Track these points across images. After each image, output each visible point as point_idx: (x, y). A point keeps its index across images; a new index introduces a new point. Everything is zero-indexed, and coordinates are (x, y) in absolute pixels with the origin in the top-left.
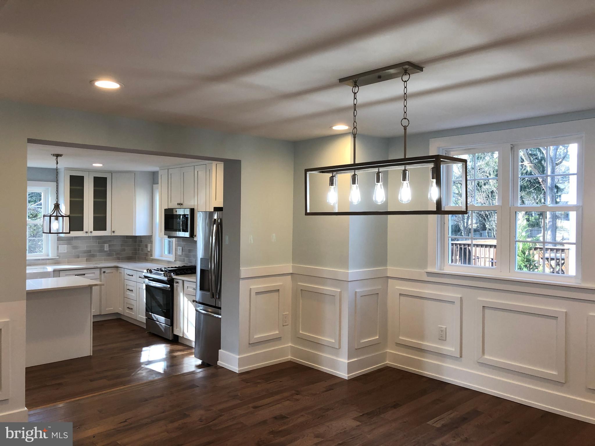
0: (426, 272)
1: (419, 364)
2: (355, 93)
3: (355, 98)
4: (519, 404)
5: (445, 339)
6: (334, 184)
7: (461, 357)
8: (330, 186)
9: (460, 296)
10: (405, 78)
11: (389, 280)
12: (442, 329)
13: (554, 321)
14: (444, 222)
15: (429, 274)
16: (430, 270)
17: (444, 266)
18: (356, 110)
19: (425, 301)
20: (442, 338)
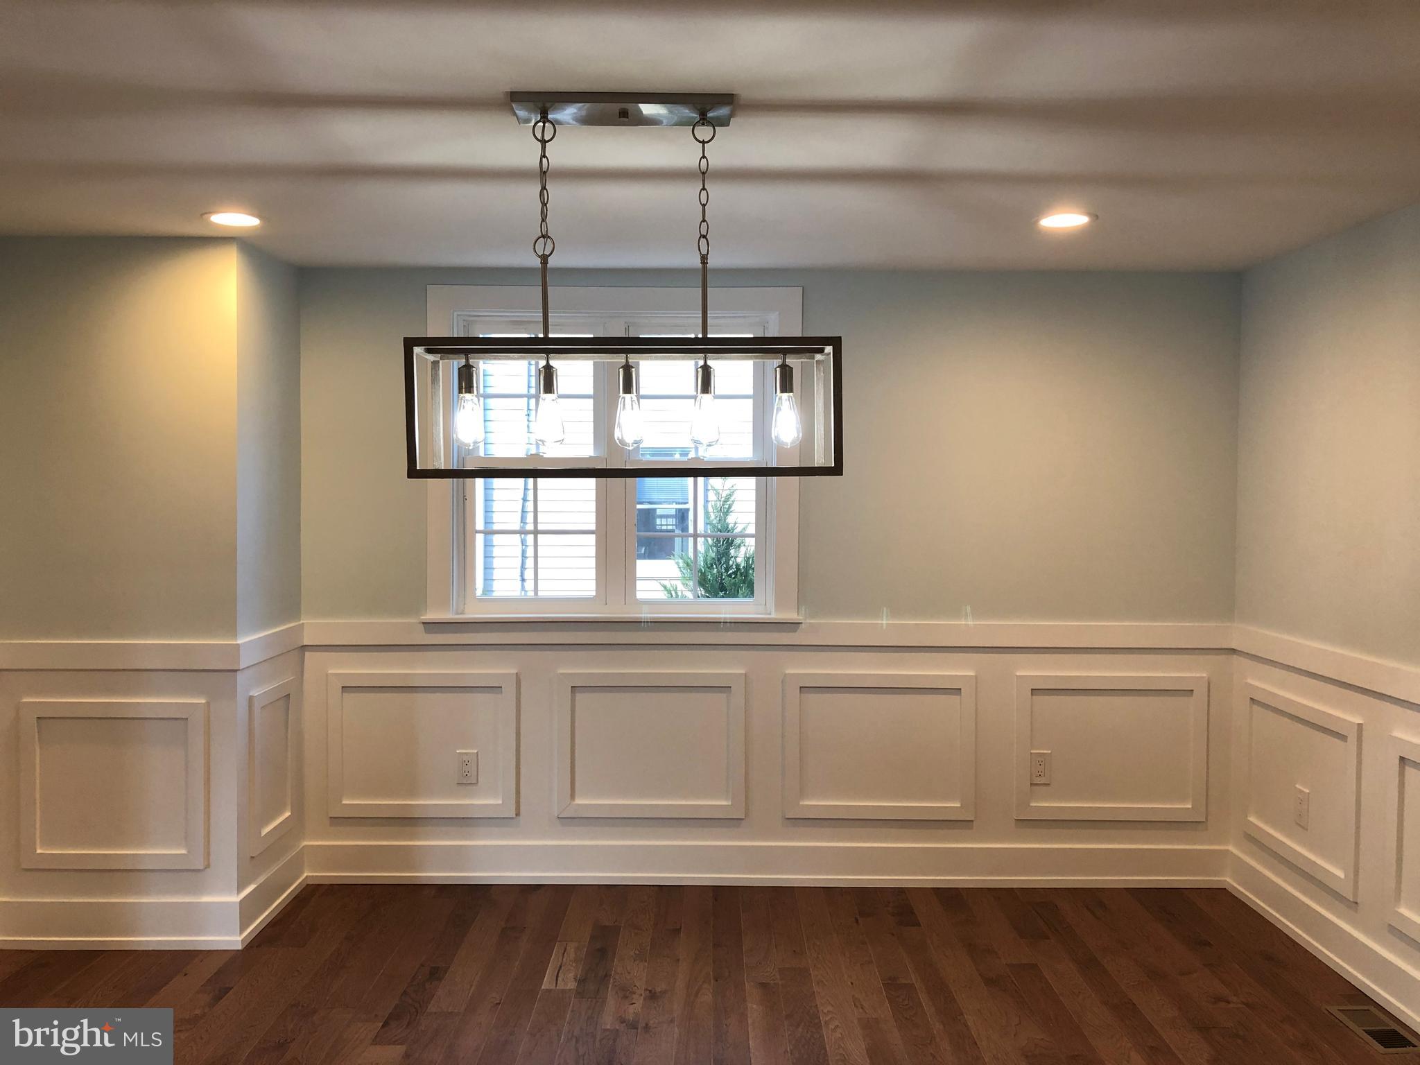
0: (423, 623)
1: (406, 857)
2: (544, 142)
3: (544, 156)
4: (657, 888)
5: (475, 781)
6: (475, 389)
7: (518, 814)
8: (460, 392)
9: (514, 671)
10: (704, 132)
11: (307, 654)
12: (465, 758)
13: (722, 697)
14: (464, 496)
15: (431, 626)
16: (431, 616)
17: (465, 604)
18: (547, 187)
19: (420, 697)
20: (466, 779)
